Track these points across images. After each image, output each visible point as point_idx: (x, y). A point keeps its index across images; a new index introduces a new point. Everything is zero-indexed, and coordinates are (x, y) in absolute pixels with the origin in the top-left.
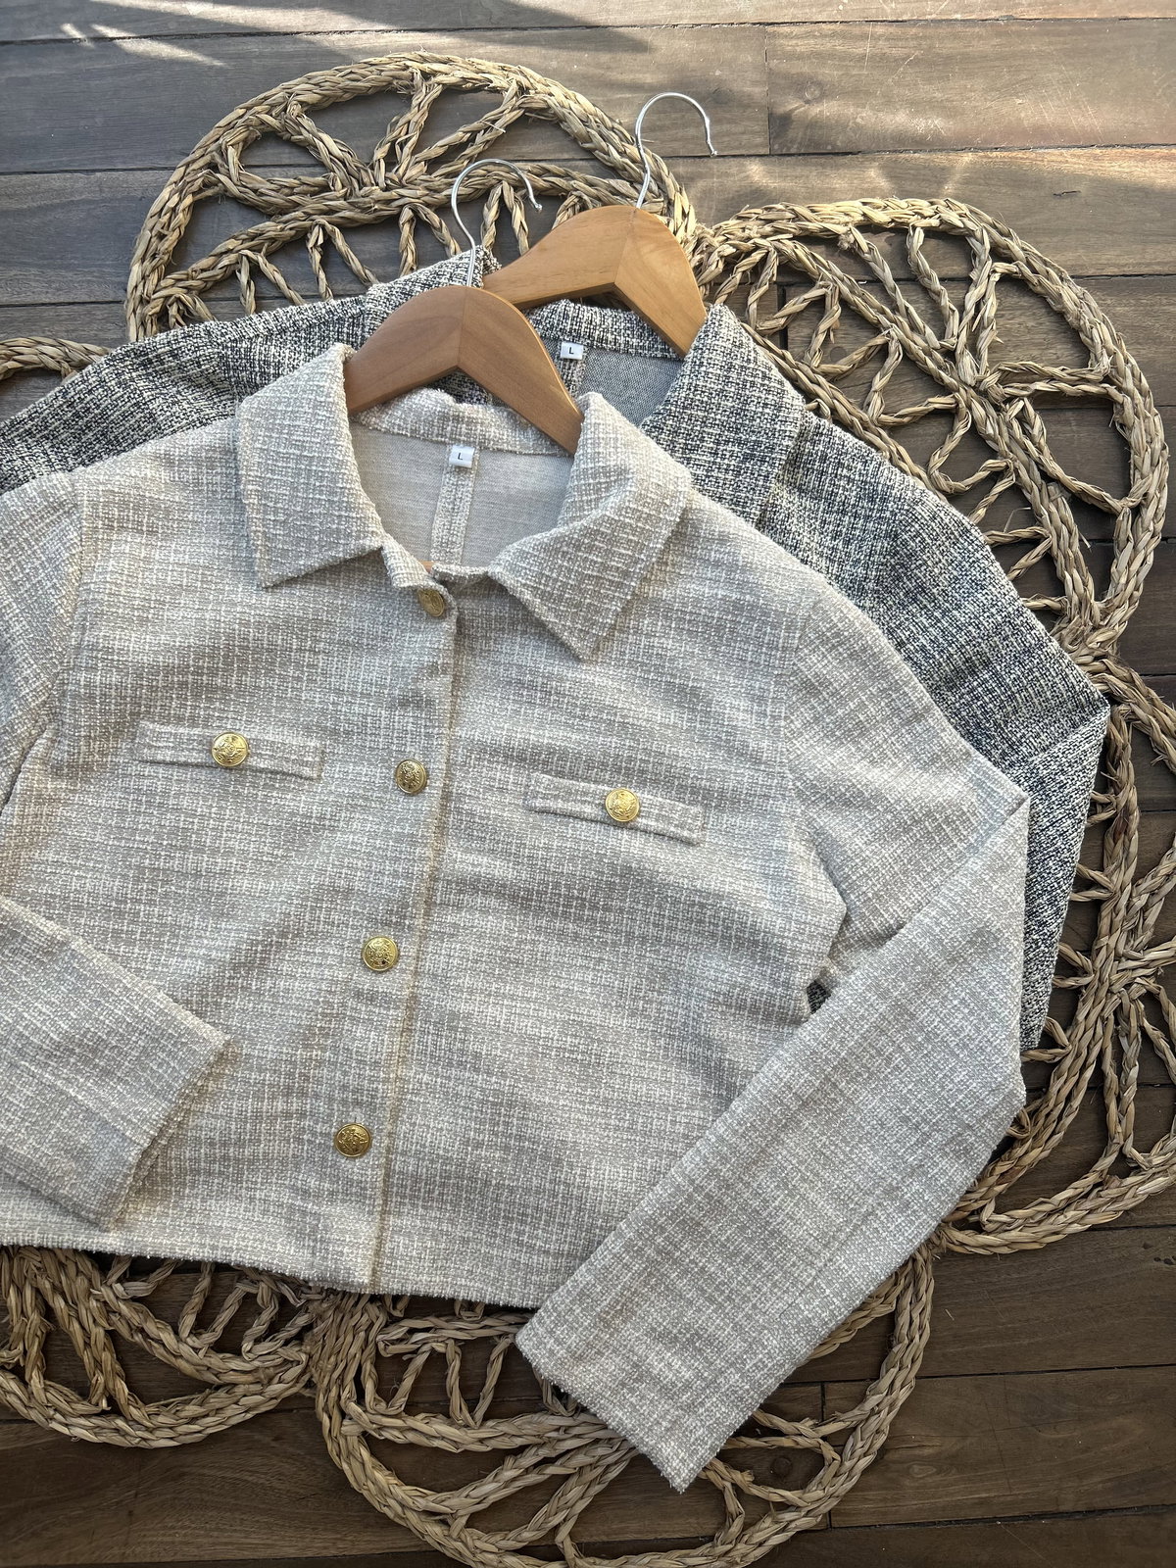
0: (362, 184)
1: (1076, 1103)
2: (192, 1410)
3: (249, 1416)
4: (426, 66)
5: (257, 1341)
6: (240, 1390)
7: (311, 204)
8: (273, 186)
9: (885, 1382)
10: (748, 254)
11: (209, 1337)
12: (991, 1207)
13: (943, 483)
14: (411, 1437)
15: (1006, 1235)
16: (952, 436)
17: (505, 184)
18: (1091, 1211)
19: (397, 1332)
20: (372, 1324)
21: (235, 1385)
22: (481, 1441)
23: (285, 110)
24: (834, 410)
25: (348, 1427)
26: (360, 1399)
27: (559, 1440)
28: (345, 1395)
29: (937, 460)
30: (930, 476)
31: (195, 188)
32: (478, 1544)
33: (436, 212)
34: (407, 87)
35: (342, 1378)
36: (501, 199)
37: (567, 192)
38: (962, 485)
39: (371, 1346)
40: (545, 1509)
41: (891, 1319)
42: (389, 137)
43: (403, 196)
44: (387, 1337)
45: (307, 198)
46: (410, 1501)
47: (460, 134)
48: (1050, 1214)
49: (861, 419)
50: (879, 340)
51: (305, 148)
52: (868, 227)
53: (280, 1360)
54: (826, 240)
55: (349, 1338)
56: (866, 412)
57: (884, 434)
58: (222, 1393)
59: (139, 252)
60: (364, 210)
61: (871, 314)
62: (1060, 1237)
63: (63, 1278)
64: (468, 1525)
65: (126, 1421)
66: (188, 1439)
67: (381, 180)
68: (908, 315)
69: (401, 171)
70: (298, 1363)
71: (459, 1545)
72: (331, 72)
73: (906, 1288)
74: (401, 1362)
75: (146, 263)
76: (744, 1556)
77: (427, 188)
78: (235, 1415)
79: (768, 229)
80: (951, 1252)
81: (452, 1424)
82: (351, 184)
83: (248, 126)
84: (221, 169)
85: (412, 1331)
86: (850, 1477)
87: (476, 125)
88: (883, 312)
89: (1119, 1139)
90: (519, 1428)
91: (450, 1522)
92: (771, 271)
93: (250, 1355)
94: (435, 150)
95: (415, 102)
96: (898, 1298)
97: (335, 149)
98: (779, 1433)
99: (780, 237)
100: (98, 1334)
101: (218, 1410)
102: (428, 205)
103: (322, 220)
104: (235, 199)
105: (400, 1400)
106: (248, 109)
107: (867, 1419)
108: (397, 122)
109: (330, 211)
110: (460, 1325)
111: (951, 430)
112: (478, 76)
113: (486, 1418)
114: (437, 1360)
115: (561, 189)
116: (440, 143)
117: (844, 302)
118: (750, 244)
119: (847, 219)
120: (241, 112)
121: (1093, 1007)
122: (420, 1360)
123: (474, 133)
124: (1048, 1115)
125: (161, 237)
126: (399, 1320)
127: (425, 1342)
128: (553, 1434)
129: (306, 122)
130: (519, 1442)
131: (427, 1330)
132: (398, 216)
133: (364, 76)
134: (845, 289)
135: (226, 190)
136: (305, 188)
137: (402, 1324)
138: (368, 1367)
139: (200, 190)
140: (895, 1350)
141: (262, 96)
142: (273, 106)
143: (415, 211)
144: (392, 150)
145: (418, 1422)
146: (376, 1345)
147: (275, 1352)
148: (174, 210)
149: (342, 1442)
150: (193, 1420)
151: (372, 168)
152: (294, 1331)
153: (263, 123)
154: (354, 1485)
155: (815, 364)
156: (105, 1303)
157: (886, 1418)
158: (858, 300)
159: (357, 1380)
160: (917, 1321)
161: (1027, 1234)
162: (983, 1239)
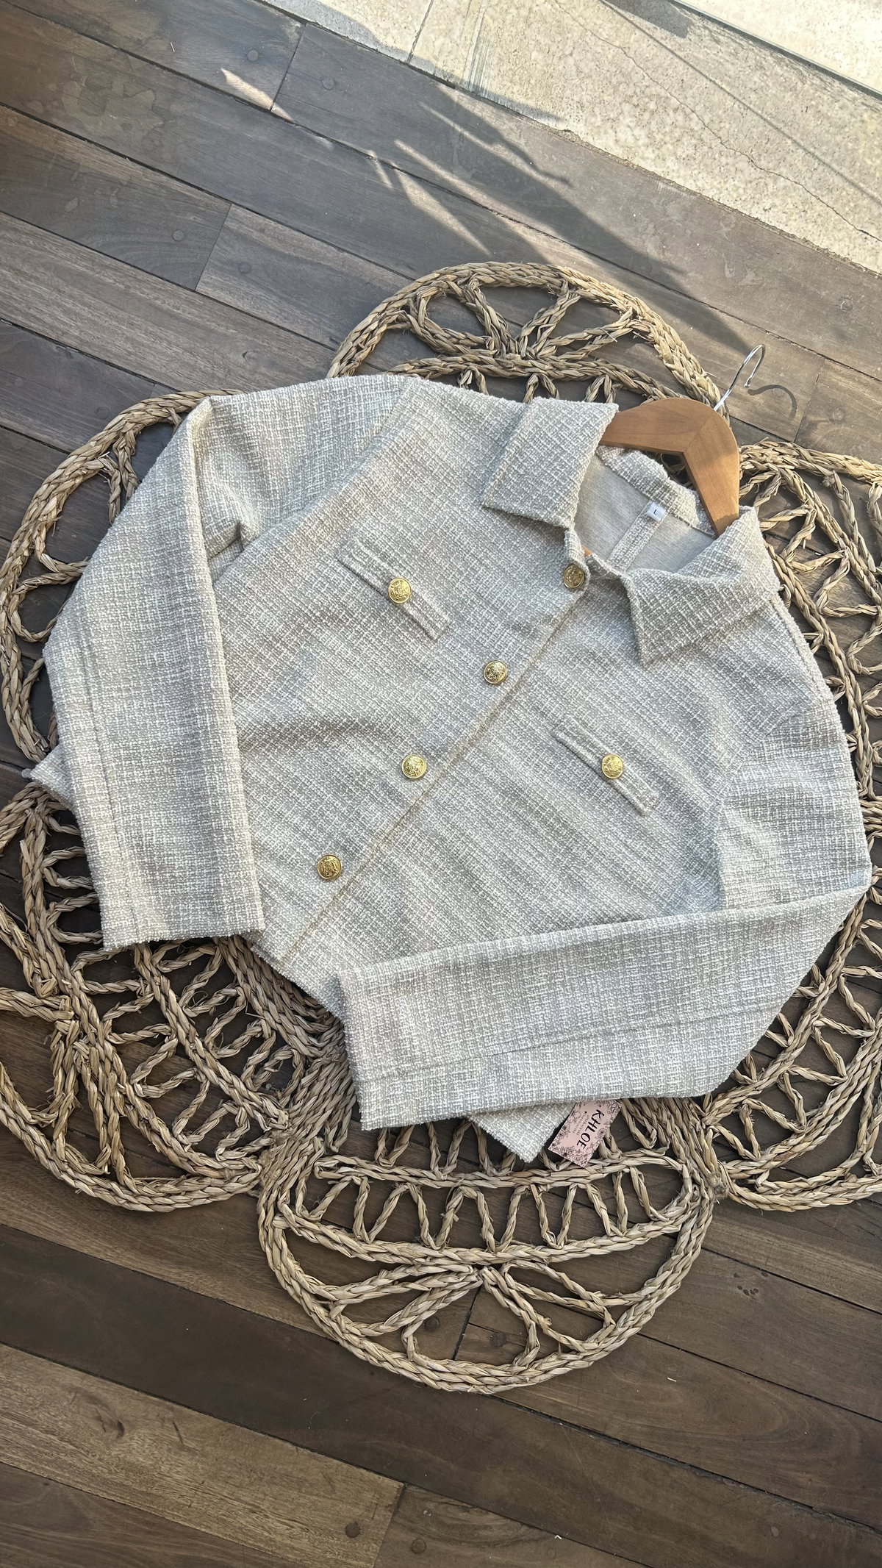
0: (509, 351)
1: (841, 1117)
2: (169, 1187)
3: (208, 1201)
4: (573, 280)
5: (227, 1149)
6: (207, 1181)
7: (471, 355)
8: (447, 335)
9: (659, 1280)
10: (762, 472)
11: (195, 1138)
12: (766, 1176)
13: (855, 666)
14: (322, 1240)
15: (771, 1197)
16: (869, 634)
17: (607, 377)
18: (832, 1195)
19: (330, 1163)
20: (314, 1153)
21: (204, 1176)
22: (370, 1253)
23: (467, 282)
24: (793, 595)
25: (279, 1222)
26: (292, 1205)
27: (423, 1265)
28: (282, 1199)
29: (855, 649)
30: (847, 658)
31: (391, 321)
32: (348, 1327)
33: (553, 382)
34: (555, 290)
35: (283, 1186)
36: (602, 387)
37: (649, 394)
38: (867, 670)
39: (309, 1169)
40: (400, 1313)
41: (675, 1237)
42: (536, 323)
43: (534, 366)
44: (323, 1164)
45: (469, 350)
46: (308, 1286)
47: (585, 334)
48: (804, 1190)
49: (810, 606)
50: (836, 556)
51: (475, 313)
52: (844, 475)
53: (242, 1166)
54: (814, 477)
55: (295, 1159)
56: (815, 602)
57: (823, 620)
58: (194, 1181)
59: (341, 355)
60: (505, 368)
61: (835, 538)
62: (806, 1208)
63: (101, 1071)
64: (343, 1313)
65: (118, 1183)
66: (161, 1209)
67: (523, 351)
68: (859, 544)
69: (538, 349)
70: (254, 1171)
71: (334, 1325)
72: (506, 265)
73: (691, 1218)
74: (327, 1185)
75: (344, 364)
76: (533, 1377)
77: (553, 365)
78: (199, 1198)
79: (779, 459)
80: (729, 1199)
81: (354, 1237)
82: (501, 348)
83: (438, 288)
84: (412, 312)
85: (341, 1164)
86: (619, 1339)
87: (596, 330)
88: (842, 537)
89: (863, 1149)
90: (400, 1250)
91: (331, 1307)
92: (773, 489)
93: (222, 1158)
94: (565, 340)
95: (559, 303)
96: (683, 1224)
97: (496, 320)
98: (578, 1297)
99: (786, 466)
100: (115, 1117)
101: (188, 1192)
102: (549, 376)
103: (474, 367)
104: (415, 336)
105: (320, 1212)
106: (442, 274)
107: (640, 1303)
108: (543, 312)
109: (481, 363)
110: (376, 1168)
111: (868, 630)
112: (607, 297)
113: (376, 1239)
114: (354, 1189)
115: (646, 392)
116: (569, 336)
117: (817, 523)
118: (765, 465)
119: (833, 467)
120: (436, 275)
121: (869, 1053)
122: (342, 1186)
123: (595, 336)
124: (820, 1121)
125: (359, 349)
126: (335, 1154)
127: (348, 1174)
128: (423, 1260)
129: (480, 294)
130: (397, 1260)
131: (351, 1166)
132: (528, 378)
133: (528, 275)
134: (821, 515)
135: (412, 326)
136: (468, 342)
137: (335, 1157)
138: (302, 1183)
139: (393, 323)
140: (673, 1258)
141: (454, 268)
142: (459, 277)
143: (540, 378)
144: (535, 332)
145: (328, 1230)
146: (313, 1168)
147: (240, 1160)
148: (372, 332)
149: (271, 1231)
150: (169, 1195)
151: (518, 340)
152: (257, 1148)
153: (450, 287)
154: (271, 1264)
155: (788, 560)
156: (125, 1096)
157: (655, 1304)
158: (828, 525)
159: (293, 1190)
160: (693, 1242)
161: (785, 1200)
162: (754, 1196)
